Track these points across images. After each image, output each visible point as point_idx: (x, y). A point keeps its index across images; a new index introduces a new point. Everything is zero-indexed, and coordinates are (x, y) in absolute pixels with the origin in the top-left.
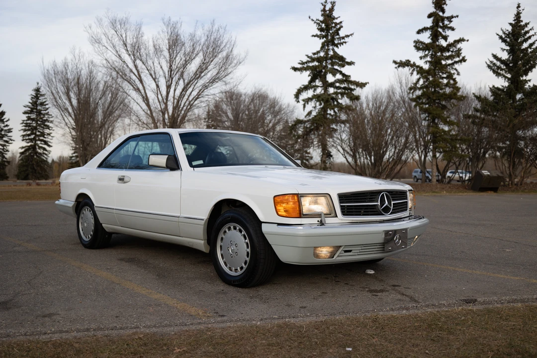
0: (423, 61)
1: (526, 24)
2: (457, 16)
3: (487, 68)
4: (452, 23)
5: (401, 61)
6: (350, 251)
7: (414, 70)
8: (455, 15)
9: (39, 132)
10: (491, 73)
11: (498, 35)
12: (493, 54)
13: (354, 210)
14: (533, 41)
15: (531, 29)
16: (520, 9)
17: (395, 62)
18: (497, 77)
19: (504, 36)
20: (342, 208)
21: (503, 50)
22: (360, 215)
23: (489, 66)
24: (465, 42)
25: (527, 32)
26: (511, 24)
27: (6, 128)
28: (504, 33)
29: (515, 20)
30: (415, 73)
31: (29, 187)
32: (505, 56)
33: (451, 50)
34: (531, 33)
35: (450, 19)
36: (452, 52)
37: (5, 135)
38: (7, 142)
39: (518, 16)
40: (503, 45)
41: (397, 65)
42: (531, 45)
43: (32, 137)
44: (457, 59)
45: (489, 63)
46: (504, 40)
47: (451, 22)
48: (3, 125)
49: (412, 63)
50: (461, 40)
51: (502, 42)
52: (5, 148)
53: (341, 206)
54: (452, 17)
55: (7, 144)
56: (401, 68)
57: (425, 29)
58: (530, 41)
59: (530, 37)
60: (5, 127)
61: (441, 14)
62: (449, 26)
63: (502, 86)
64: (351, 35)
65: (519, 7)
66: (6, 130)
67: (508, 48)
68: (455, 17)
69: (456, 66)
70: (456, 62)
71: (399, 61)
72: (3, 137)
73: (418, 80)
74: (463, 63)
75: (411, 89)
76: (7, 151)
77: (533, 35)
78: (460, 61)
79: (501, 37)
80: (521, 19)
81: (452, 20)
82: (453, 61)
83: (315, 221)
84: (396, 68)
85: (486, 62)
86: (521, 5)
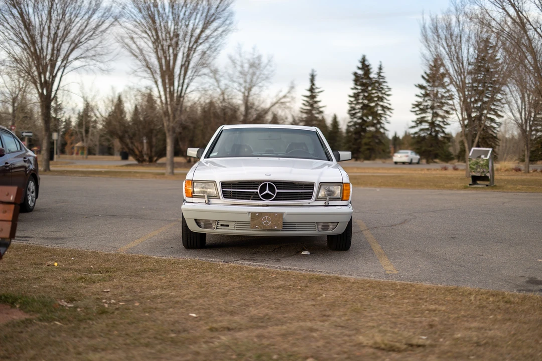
6: (228, 226)
9: (487, 97)
13: (237, 195)
20: (224, 192)
22: (249, 199)
27: (447, 95)
31: (444, 172)
37: (445, 103)
38: (447, 112)
43: (479, 104)
48: (444, 90)
52: (445, 120)
53: (223, 191)
55: (447, 115)
60: (445, 93)
66: (446, 97)
72: (443, 106)
76: (448, 124)
83: (202, 200)
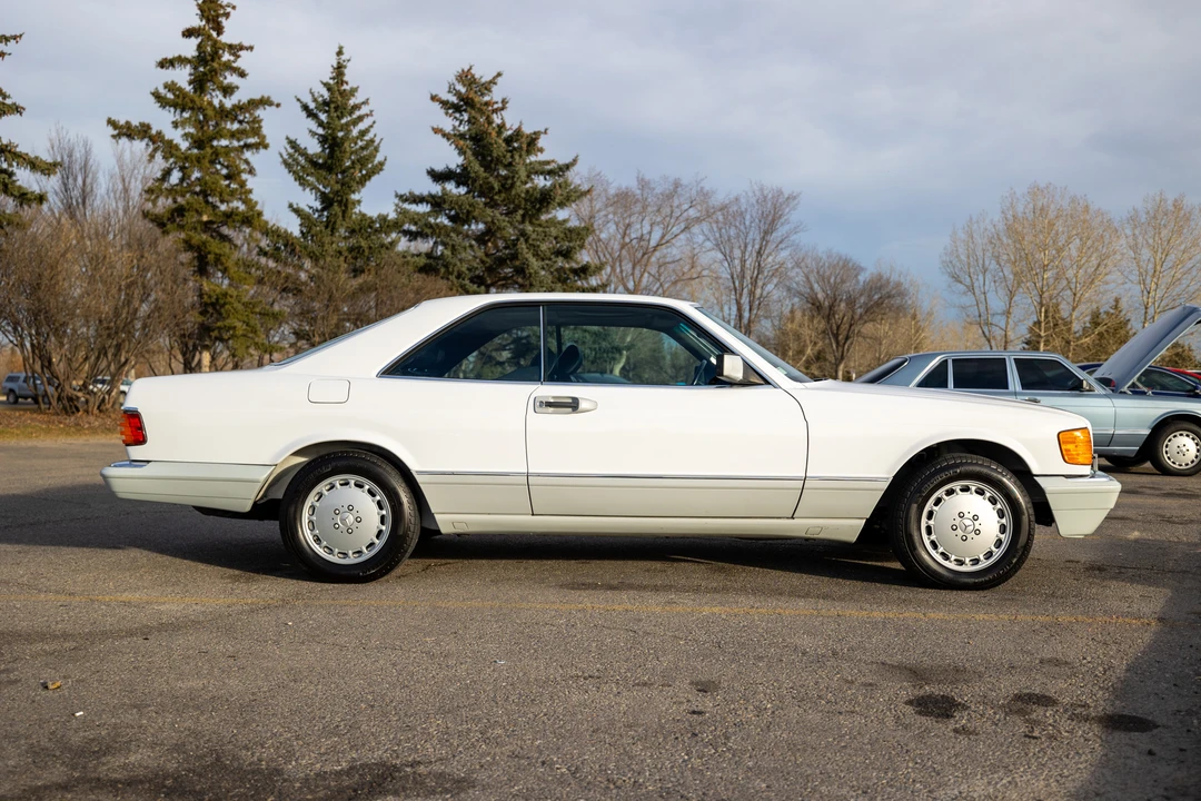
0: (180, 131)
1: (353, 91)
2: (251, 48)
3: (283, 166)
4: (239, 60)
5: (127, 123)
7: (155, 150)
8: (246, 44)
10: (291, 177)
11: (298, 100)
12: (287, 138)
14: (367, 126)
15: (363, 103)
16: (343, 57)
17: (111, 122)
18: (301, 188)
19: (312, 106)
21: (313, 134)
23: (285, 163)
24: (274, 108)
25: (357, 107)
26: (325, 84)
28: (315, 100)
29: (333, 78)
30: (159, 156)
32: (314, 147)
33: (241, 118)
34: (364, 110)
35: (235, 49)
36: (241, 122)
39: (339, 70)
40: (312, 125)
41: (116, 132)
42: (363, 133)
44: (251, 140)
45: (286, 157)
46: (310, 114)
47: (239, 57)
49: (154, 132)
50: (264, 102)
51: (308, 116)
54: (241, 48)
56: (124, 140)
57: (181, 60)
58: (362, 126)
59: (361, 118)
61: (214, 34)
62: (235, 65)
63: (311, 208)
64: (15, 38)
65: (340, 53)
67: (320, 131)
68: (247, 49)
69: (248, 155)
70: (247, 146)
71: (122, 122)
73: (167, 173)
74: (262, 151)
75: (150, 191)
77: (367, 115)
78: (256, 146)
79: (305, 108)
80: (345, 79)
81: (241, 53)
82: (242, 143)
84: (114, 136)
85: (281, 156)
86: (344, 50)
